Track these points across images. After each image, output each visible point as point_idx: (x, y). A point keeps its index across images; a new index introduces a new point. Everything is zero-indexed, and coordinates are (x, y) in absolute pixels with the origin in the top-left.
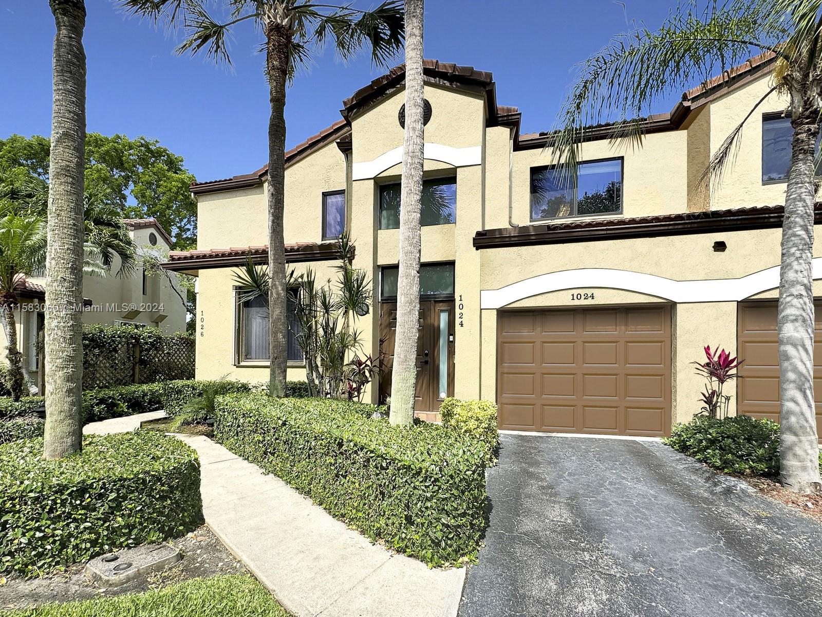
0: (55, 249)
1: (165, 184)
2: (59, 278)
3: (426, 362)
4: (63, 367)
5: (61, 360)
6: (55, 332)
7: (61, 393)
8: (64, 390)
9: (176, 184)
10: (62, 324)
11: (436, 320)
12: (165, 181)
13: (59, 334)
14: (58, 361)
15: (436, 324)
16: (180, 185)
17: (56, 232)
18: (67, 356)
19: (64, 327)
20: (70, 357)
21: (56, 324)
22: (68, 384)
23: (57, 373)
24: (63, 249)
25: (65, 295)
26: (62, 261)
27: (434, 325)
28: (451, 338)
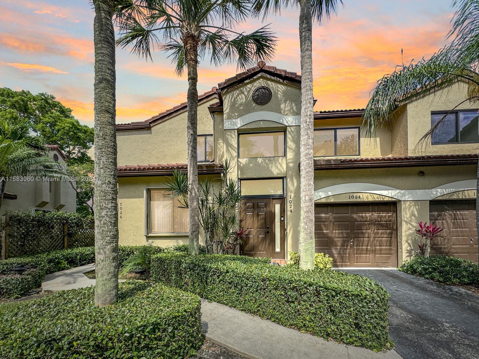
0: (103, 162)
1: (60, 124)
2: (106, 181)
3: (268, 232)
4: (110, 243)
5: (109, 238)
6: (105, 218)
7: (109, 260)
8: (111, 258)
9: (68, 125)
10: (109, 213)
11: (273, 209)
12: (60, 123)
13: (108, 219)
14: (107, 238)
15: (273, 211)
16: (71, 126)
17: (103, 150)
18: (113, 234)
19: (111, 215)
20: (114, 235)
21: (105, 213)
22: (114, 254)
23: (106, 247)
24: (108, 162)
25: (110, 193)
26: (108, 170)
27: (272, 212)
28: (282, 219)
